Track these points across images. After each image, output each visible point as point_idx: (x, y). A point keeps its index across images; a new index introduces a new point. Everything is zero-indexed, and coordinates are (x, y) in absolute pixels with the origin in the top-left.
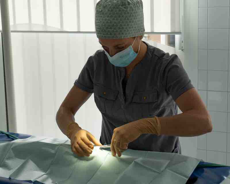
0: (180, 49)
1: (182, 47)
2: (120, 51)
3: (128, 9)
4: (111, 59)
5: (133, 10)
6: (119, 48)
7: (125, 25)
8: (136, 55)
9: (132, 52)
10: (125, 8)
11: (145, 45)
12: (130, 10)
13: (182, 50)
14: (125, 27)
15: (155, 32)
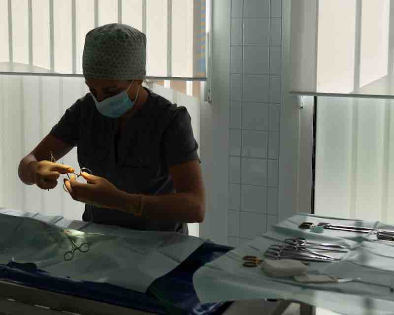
0: (206, 101)
1: (209, 98)
2: (111, 96)
3: (126, 44)
4: (98, 105)
5: (131, 45)
6: (110, 92)
7: (119, 63)
8: (132, 104)
9: (126, 100)
10: (121, 41)
11: (146, 92)
12: (128, 45)
13: (209, 102)
14: (119, 66)
15: (172, 76)
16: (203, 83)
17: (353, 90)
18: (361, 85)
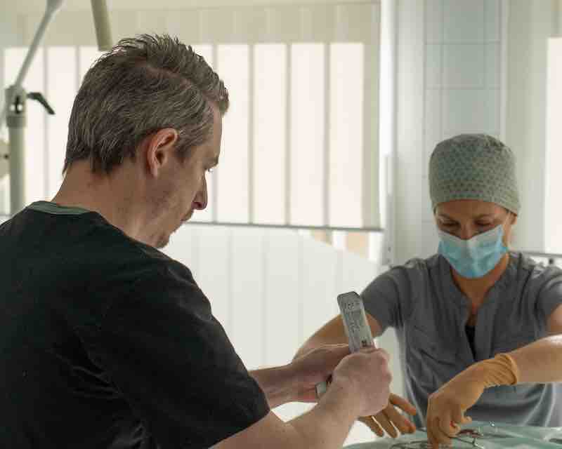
1: (389, 260)
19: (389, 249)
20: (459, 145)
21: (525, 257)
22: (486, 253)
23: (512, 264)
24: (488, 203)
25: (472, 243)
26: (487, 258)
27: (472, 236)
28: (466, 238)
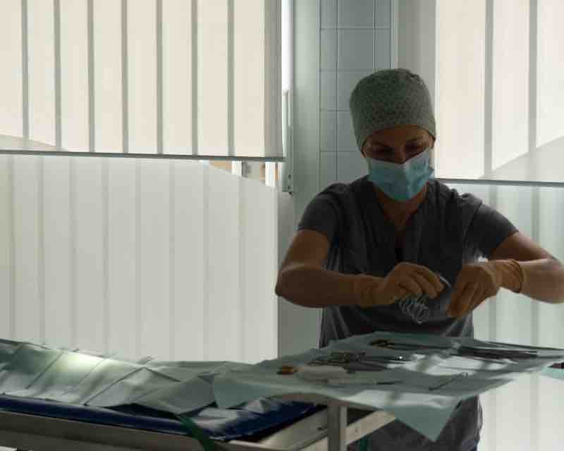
1: (289, 188)
13: (290, 193)
15: (236, 155)
16: (281, 164)
17: (483, 174)
18: (494, 167)
19: (290, 176)
20: (382, 79)
21: (440, 182)
22: (418, 174)
23: (431, 190)
24: (418, 127)
25: (407, 166)
26: (419, 180)
27: (407, 160)
28: (401, 162)
